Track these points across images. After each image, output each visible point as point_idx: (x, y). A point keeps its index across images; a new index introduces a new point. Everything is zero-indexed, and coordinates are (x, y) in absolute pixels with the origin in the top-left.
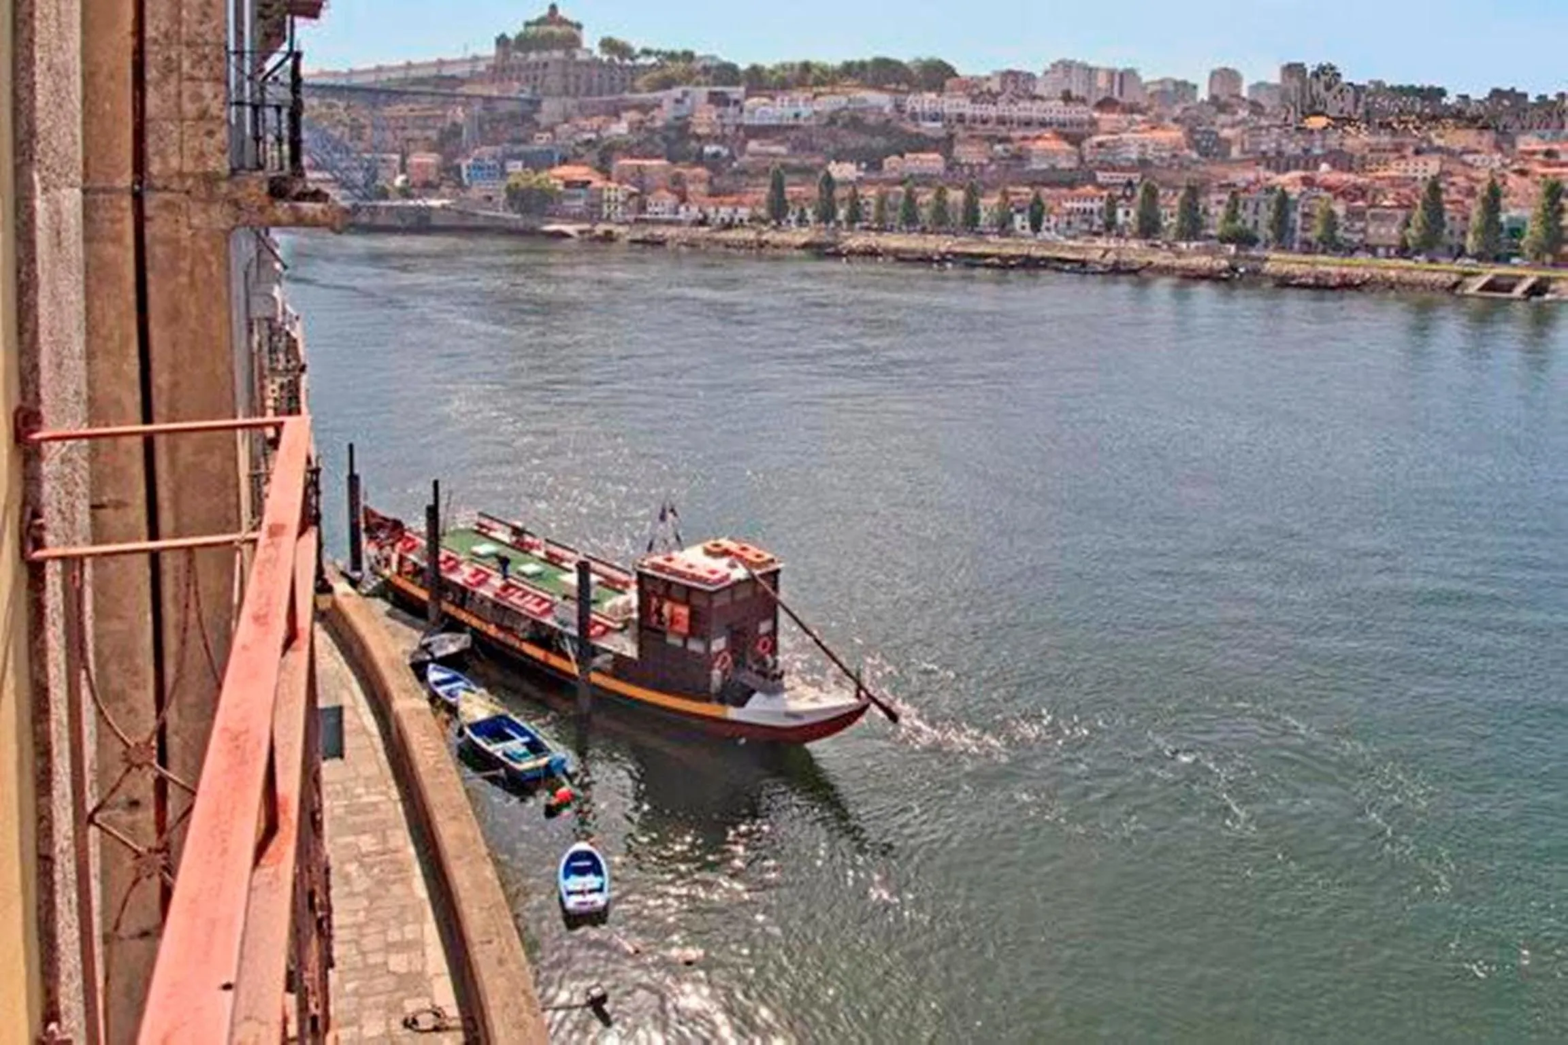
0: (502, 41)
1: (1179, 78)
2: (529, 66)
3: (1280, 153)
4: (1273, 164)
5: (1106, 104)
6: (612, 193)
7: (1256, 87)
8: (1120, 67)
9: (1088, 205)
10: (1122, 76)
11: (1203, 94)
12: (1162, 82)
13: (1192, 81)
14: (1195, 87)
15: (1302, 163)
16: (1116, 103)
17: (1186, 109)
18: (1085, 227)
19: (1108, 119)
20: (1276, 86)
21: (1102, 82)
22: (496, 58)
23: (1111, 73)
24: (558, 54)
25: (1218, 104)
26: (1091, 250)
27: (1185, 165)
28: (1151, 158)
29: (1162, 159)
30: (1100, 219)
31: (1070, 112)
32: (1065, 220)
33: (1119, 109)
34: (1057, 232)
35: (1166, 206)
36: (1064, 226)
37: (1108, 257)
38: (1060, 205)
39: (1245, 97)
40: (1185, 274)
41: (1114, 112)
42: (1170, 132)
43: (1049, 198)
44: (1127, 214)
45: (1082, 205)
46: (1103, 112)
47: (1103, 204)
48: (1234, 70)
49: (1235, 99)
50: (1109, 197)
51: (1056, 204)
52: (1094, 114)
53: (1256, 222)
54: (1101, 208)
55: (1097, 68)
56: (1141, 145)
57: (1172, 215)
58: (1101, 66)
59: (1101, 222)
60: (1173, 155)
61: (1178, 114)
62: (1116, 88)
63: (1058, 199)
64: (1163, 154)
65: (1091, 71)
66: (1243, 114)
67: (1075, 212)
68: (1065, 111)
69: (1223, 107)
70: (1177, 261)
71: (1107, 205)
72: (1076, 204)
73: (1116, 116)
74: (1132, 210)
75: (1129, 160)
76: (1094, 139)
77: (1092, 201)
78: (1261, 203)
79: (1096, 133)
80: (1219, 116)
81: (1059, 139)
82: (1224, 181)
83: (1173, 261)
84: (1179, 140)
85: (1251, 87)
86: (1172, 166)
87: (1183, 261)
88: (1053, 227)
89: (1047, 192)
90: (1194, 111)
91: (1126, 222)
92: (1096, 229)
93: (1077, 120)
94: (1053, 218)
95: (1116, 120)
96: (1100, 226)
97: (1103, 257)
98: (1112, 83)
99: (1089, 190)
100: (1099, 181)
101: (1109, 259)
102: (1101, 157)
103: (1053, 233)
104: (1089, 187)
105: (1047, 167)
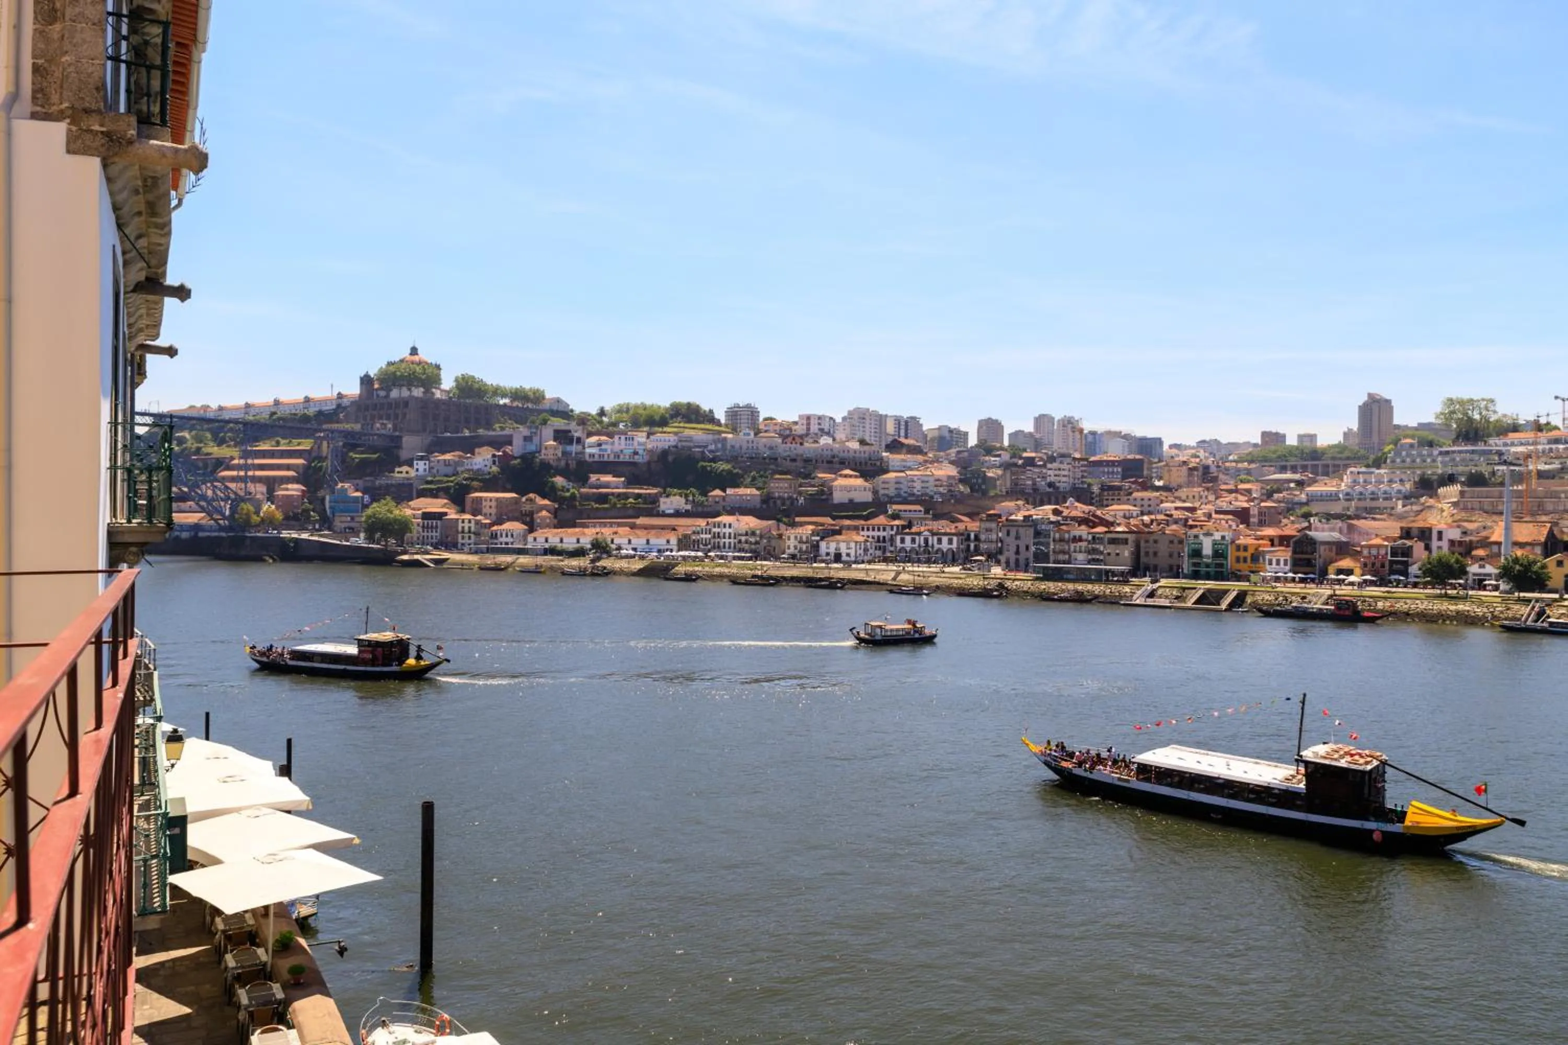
0: (366, 381)
1: (953, 426)
2: (390, 405)
3: (1035, 490)
4: (1031, 500)
5: (894, 446)
6: (466, 525)
7: (1015, 435)
8: (906, 415)
9: (882, 534)
10: (906, 423)
11: (973, 441)
12: (940, 428)
13: (963, 429)
14: (966, 434)
15: (1053, 499)
16: (902, 444)
17: (959, 452)
18: (879, 553)
19: (895, 459)
20: (1030, 434)
21: (890, 428)
22: (360, 395)
23: (898, 420)
24: (418, 392)
25: (986, 448)
26: (885, 572)
27: (960, 499)
28: (932, 493)
29: (941, 494)
30: (892, 545)
31: (865, 452)
32: (863, 547)
33: (904, 450)
34: (856, 557)
35: (945, 534)
36: (862, 552)
37: (899, 578)
38: (858, 534)
39: (1006, 443)
40: (963, 593)
41: (899, 453)
42: (947, 471)
43: (849, 528)
44: (913, 541)
45: (876, 533)
46: (891, 453)
47: (893, 533)
48: (997, 421)
49: (998, 445)
50: (898, 526)
51: (855, 532)
52: (884, 454)
53: (1018, 547)
54: (892, 535)
55: (886, 416)
56: (923, 482)
57: (950, 541)
58: (889, 414)
59: (892, 549)
60: (950, 491)
61: (953, 456)
62: (902, 433)
63: (856, 528)
64: (941, 489)
65: (881, 419)
66: (1006, 456)
67: (870, 539)
68: (860, 452)
69: (989, 451)
70: (956, 581)
71: (897, 534)
72: (871, 533)
73: (902, 457)
74: (917, 538)
75: (913, 495)
76: (885, 476)
77: (884, 530)
78: (1022, 530)
79: (886, 471)
80: (987, 458)
81: (856, 477)
82: (992, 512)
83: (952, 581)
84: (953, 477)
85: (1010, 435)
86: (949, 500)
87: (960, 581)
88: (852, 553)
89: (847, 522)
90: (966, 454)
91: (913, 548)
92: (889, 555)
93: (870, 459)
94: (853, 545)
95: (904, 460)
96: (891, 552)
97: (894, 579)
98: (899, 429)
99: (881, 520)
100: (890, 512)
101: (900, 581)
102: (892, 492)
103: (853, 559)
104: (882, 517)
105: (847, 501)
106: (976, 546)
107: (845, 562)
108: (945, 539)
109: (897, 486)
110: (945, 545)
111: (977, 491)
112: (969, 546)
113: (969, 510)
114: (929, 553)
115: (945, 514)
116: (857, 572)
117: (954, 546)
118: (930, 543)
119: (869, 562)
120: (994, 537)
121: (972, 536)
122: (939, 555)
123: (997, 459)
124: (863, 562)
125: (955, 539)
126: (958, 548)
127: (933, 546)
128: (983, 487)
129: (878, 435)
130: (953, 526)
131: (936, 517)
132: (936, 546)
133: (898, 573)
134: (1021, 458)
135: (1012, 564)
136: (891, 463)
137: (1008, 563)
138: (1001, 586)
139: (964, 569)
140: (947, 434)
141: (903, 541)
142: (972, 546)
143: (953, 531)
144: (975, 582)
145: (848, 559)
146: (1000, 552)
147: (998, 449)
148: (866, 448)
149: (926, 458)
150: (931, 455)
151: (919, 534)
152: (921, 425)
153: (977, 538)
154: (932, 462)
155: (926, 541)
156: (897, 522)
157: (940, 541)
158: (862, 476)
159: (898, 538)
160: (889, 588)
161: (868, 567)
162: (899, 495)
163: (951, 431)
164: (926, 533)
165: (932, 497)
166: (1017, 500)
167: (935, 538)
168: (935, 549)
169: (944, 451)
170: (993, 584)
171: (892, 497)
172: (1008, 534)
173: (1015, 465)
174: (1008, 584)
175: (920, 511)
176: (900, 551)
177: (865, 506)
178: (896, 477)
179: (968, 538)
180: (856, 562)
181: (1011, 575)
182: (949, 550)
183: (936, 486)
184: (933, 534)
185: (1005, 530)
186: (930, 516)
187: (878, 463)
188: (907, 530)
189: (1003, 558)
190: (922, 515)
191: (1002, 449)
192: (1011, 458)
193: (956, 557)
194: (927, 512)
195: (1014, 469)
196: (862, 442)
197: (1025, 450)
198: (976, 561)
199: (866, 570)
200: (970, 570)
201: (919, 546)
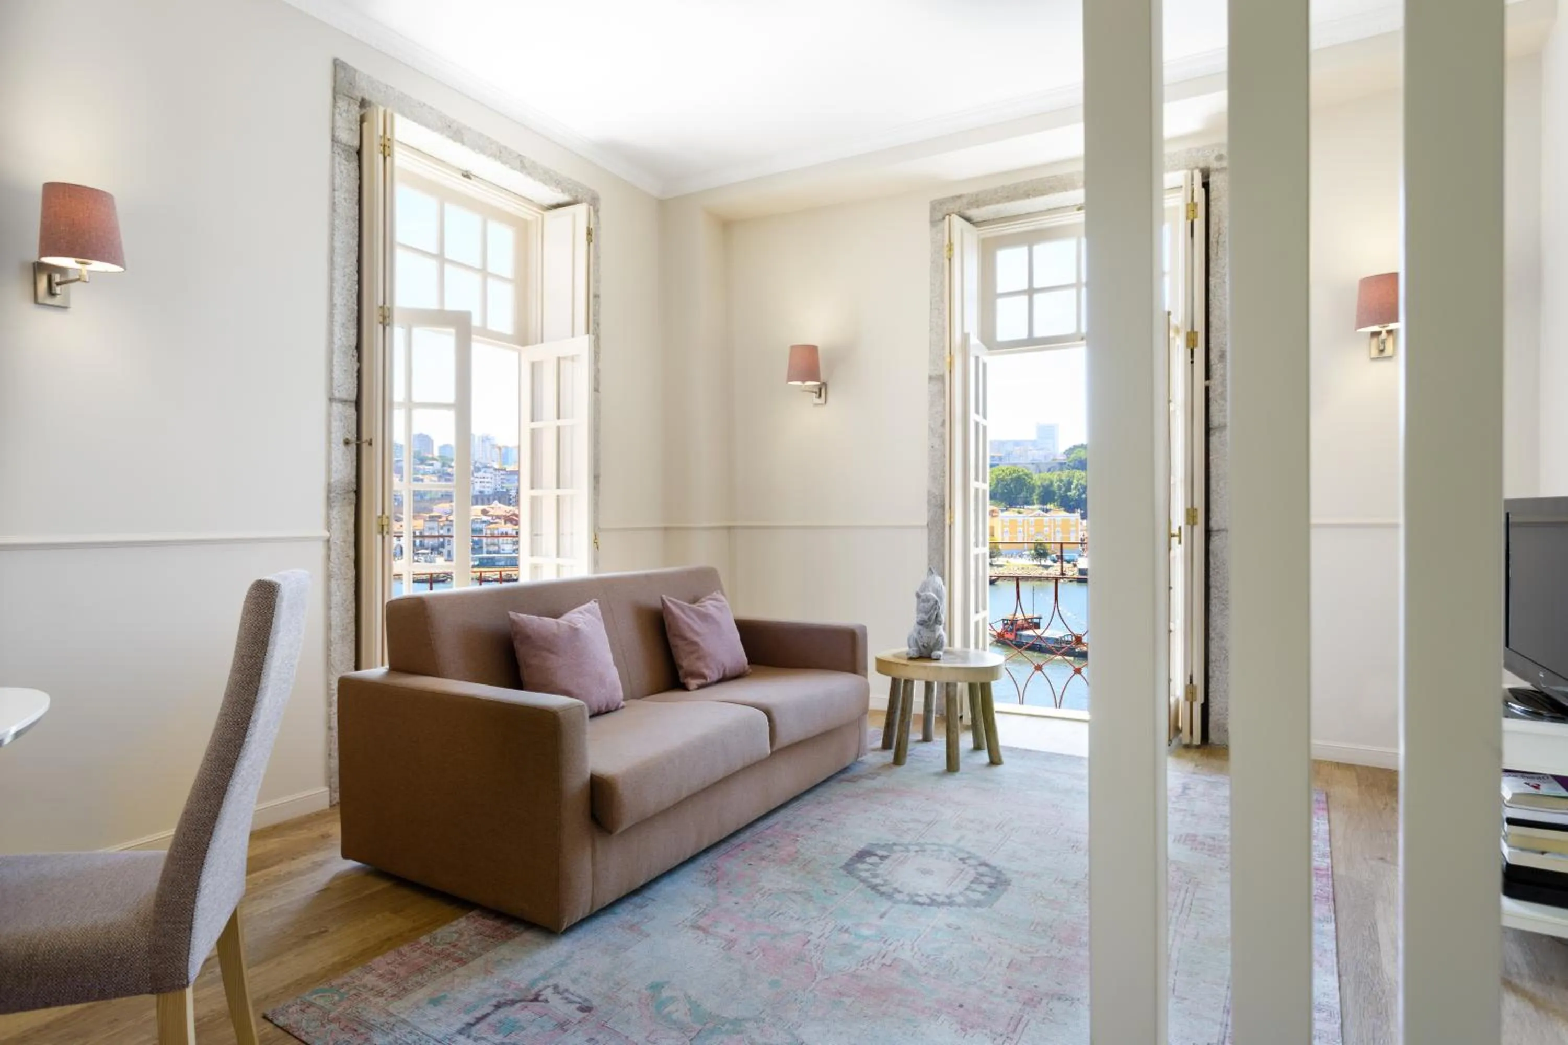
15: (480, 501)
39: (436, 453)
66: (437, 465)
123: (431, 467)
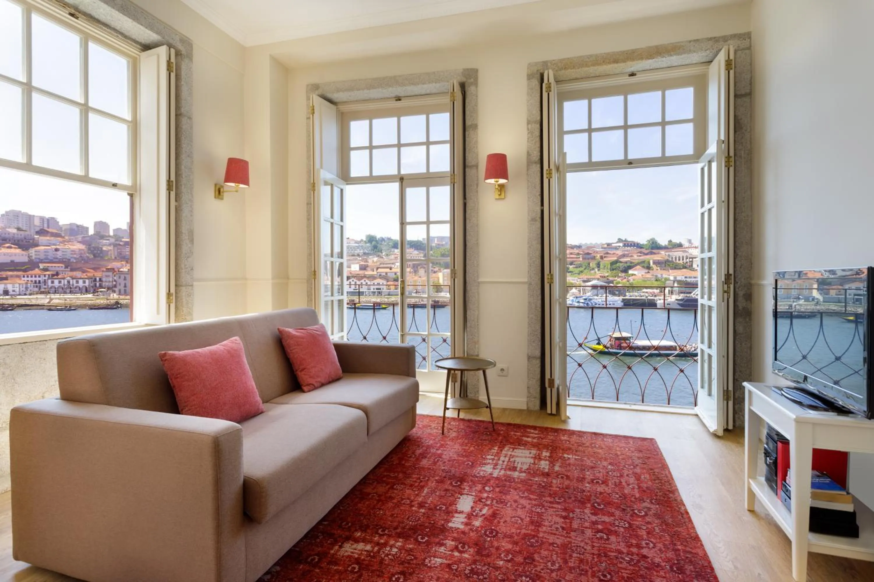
1: (78, 224)
5: (42, 232)
7: (116, 230)
9: (38, 279)
10: (48, 220)
11: (91, 232)
12: (70, 224)
13: (85, 225)
14: (87, 228)
16: (48, 232)
17: (83, 237)
18: (36, 289)
19: (43, 239)
20: (125, 230)
21: (37, 222)
23: (42, 219)
25: (100, 236)
26: (43, 299)
27: (87, 261)
28: (69, 258)
29: (75, 258)
30: (45, 285)
31: (21, 235)
32: (24, 286)
33: (49, 234)
34: (20, 292)
35: (81, 278)
36: (24, 289)
37: (52, 302)
38: (21, 279)
40: (93, 307)
41: (46, 236)
42: (78, 247)
43: (12, 276)
44: (60, 282)
45: (34, 279)
46: (40, 236)
47: (46, 278)
48: (105, 223)
49: (107, 234)
50: (49, 275)
51: (18, 279)
52: (36, 236)
53: (125, 284)
54: (45, 280)
55: (34, 216)
56: (63, 252)
57: (84, 282)
58: (36, 214)
59: (46, 287)
60: (81, 257)
61: (80, 239)
62: (46, 225)
63: (18, 277)
64: (75, 256)
65: (30, 218)
67: (30, 282)
68: (18, 235)
69: (102, 237)
70: (90, 302)
71: (49, 278)
72: (30, 279)
73: (48, 238)
74: (62, 281)
75: (57, 258)
76: (37, 248)
77: (39, 277)
78: (126, 276)
79: (37, 245)
80: (101, 241)
81: (15, 248)
82: (109, 267)
83: (88, 302)
84: (83, 250)
85: (114, 230)
86: (81, 261)
87: (93, 302)
88: (17, 290)
89: (10, 273)
90: (88, 238)
91: (60, 286)
92: (43, 290)
93: (25, 238)
94: (17, 285)
95: (48, 240)
96: (45, 288)
97: (49, 302)
98: (43, 223)
99: (37, 271)
100: (41, 267)
101: (53, 303)
102: (42, 257)
103: (18, 293)
104: (37, 270)
105: (9, 261)
106: (100, 284)
107: (12, 295)
108: (81, 281)
109: (45, 253)
110: (81, 283)
111: (98, 257)
112: (96, 284)
113: (93, 266)
114: (71, 288)
115: (79, 268)
116: (21, 300)
117: (87, 284)
118: (71, 283)
119: (30, 294)
120: (111, 279)
121: (98, 279)
122: (77, 289)
124: (25, 294)
125: (87, 281)
126: (89, 285)
127: (73, 285)
128: (101, 255)
129: (28, 225)
130: (85, 274)
131: (72, 270)
132: (75, 285)
133: (51, 299)
134: (121, 241)
135: (122, 292)
136: (40, 241)
137: (120, 291)
138: (117, 303)
139: (94, 295)
140: (75, 228)
141: (53, 282)
142: (98, 284)
143: (86, 277)
144: (102, 301)
145: (14, 293)
146: (115, 286)
147: (107, 237)
148: (22, 232)
149: (64, 239)
150: (67, 238)
151: (64, 278)
152: (58, 222)
153: (100, 280)
154: (68, 242)
155: (69, 282)
156: (48, 273)
157: (77, 282)
158: (19, 248)
159: (50, 281)
160: (49, 308)
161: (30, 297)
162: (46, 259)
163: (78, 226)
164: (69, 278)
165: (70, 260)
166: (121, 261)
167: (75, 281)
168: (75, 286)
169: (74, 236)
170: (113, 302)
171: (42, 260)
172: (120, 277)
173: (120, 245)
174: (121, 302)
175: (62, 267)
176: (51, 288)
177: (23, 264)
178: (45, 249)
179: (95, 280)
180: (20, 295)
181: (122, 297)
182: (83, 286)
183: (72, 254)
184: (73, 279)
185: (117, 276)
186: (69, 269)
187: (31, 241)
188: (56, 277)
189: (116, 290)
190: (63, 269)
191: (110, 236)
192: (116, 241)
193: (88, 289)
194: (66, 267)
195: (119, 247)
196: (19, 229)
197: (123, 238)
198: (101, 292)
199: (29, 299)
200: (98, 296)
201: (64, 285)
